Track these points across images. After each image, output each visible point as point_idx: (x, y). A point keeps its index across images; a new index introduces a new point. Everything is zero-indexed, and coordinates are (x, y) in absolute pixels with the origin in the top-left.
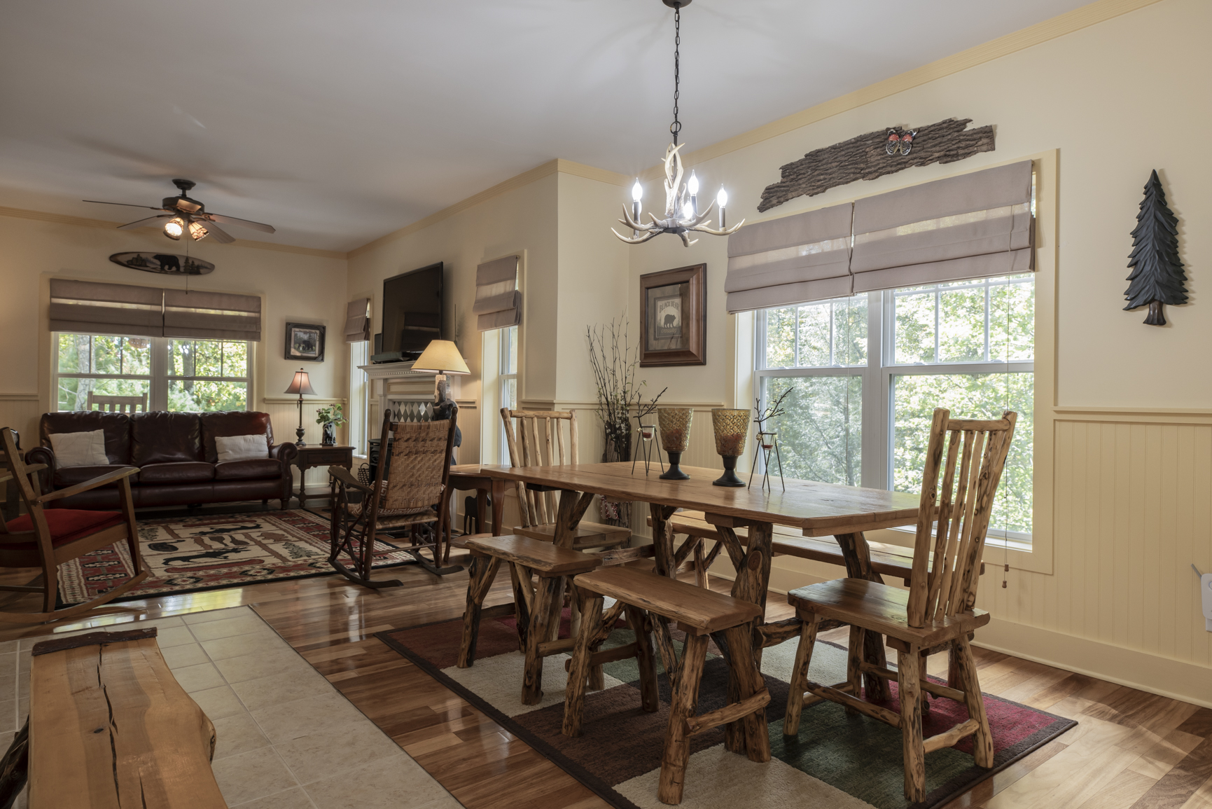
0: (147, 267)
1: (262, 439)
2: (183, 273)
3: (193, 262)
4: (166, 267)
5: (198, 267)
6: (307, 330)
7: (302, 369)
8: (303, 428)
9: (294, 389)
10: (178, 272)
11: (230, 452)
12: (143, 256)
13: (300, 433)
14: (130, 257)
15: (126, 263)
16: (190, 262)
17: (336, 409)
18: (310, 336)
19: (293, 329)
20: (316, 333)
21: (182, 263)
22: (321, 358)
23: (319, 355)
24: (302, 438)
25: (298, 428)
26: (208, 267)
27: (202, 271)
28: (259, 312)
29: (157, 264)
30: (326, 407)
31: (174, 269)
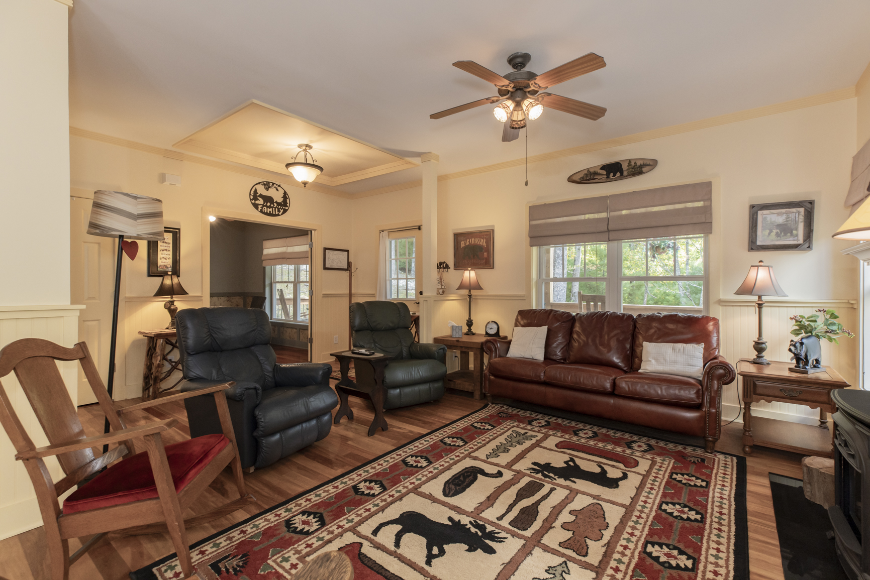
0: (595, 179)
1: (697, 350)
2: (626, 176)
3: (635, 163)
4: (612, 174)
5: (641, 166)
6: (783, 211)
7: (761, 261)
8: (764, 340)
9: (746, 290)
10: (622, 177)
11: (653, 361)
12: (592, 170)
13: (759, 347)
14: (582, 175)
15: (579, 181)
16: (633, 163)
17: (828, 317)
18: (788, 218)
19: (760, 213)
20: (799, 212)
21: (625, 167)
22: (807, 245)
23: (805, 241)
24: (764, 354)
25: (756, 340)
26: (651, 163)
27: (644, 170)
28: (710, 199)
29: (603, 175)
30: (807, 312)
31: (618, 174)
